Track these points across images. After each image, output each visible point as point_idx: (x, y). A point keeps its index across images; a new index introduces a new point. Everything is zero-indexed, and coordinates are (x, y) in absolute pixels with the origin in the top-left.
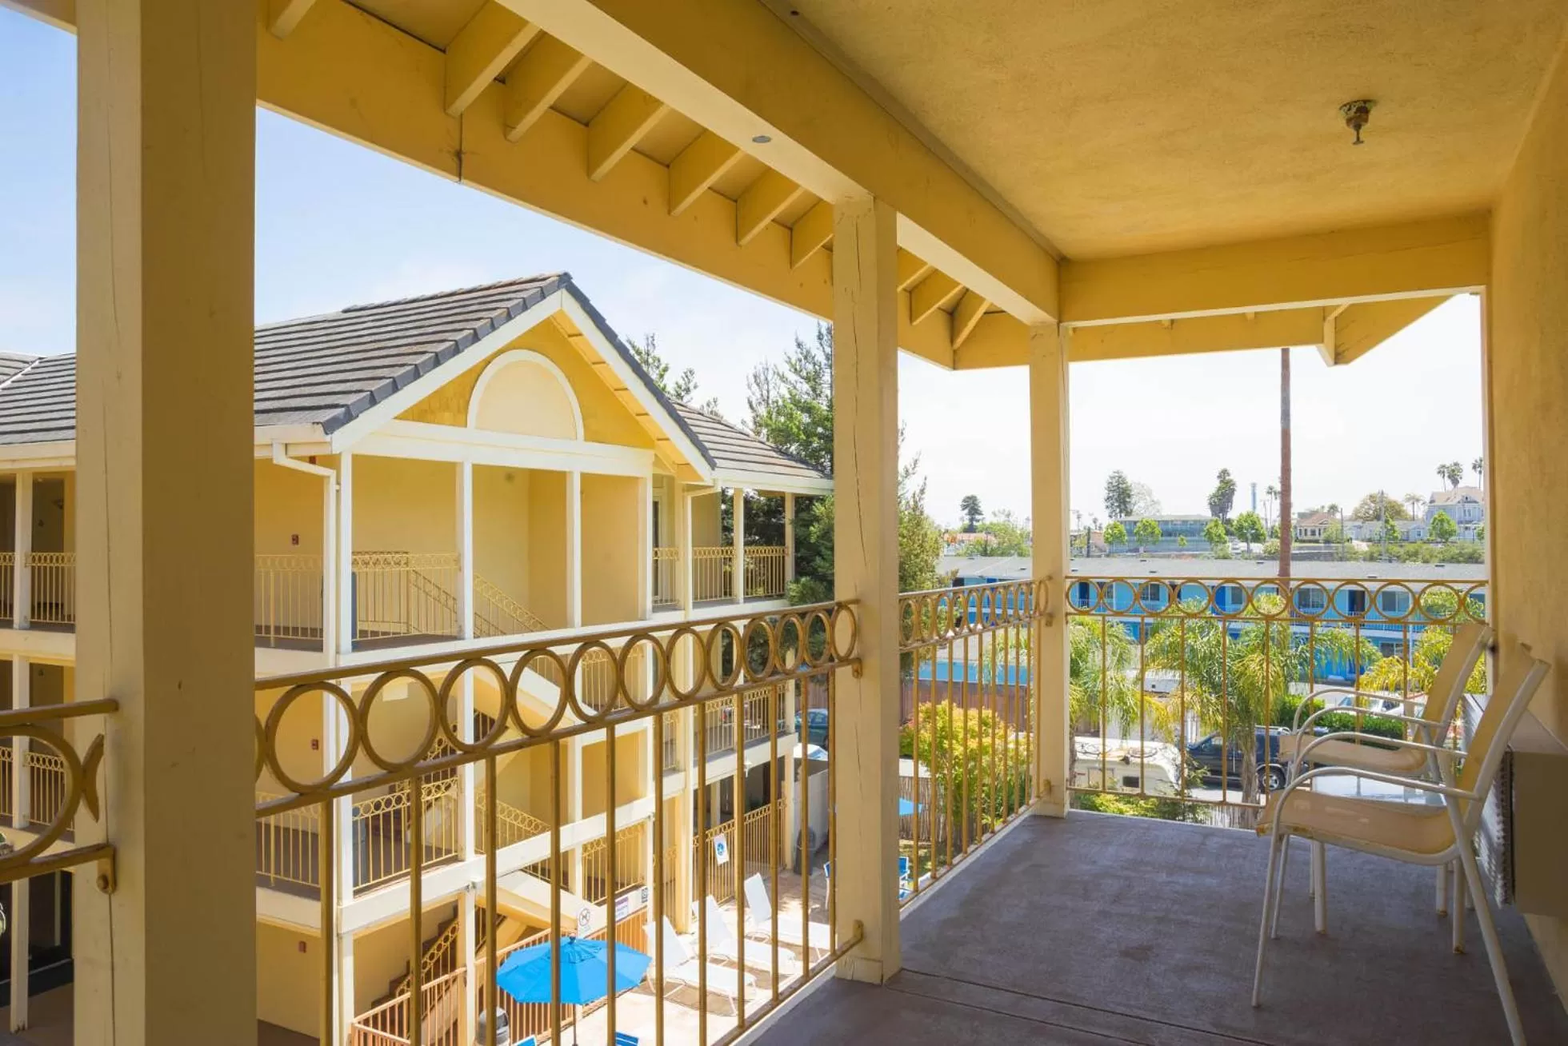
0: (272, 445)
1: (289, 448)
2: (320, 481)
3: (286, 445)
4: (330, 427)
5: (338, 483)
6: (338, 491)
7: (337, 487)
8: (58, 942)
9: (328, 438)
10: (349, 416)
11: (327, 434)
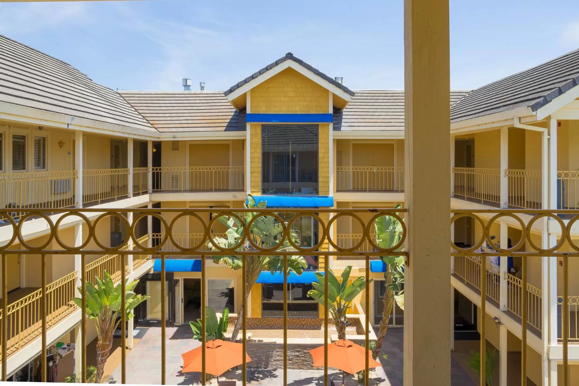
0: (513, 119)
1: (521, 119)
2: (540, 134)
3: (520, 118)
4: (535, 108)
5: (549, 134)
6: (549, 139)
7: (549, 137)
8: (473, 323)
9: (534, 113)
10: (546, 101)
11: (533, 111)
